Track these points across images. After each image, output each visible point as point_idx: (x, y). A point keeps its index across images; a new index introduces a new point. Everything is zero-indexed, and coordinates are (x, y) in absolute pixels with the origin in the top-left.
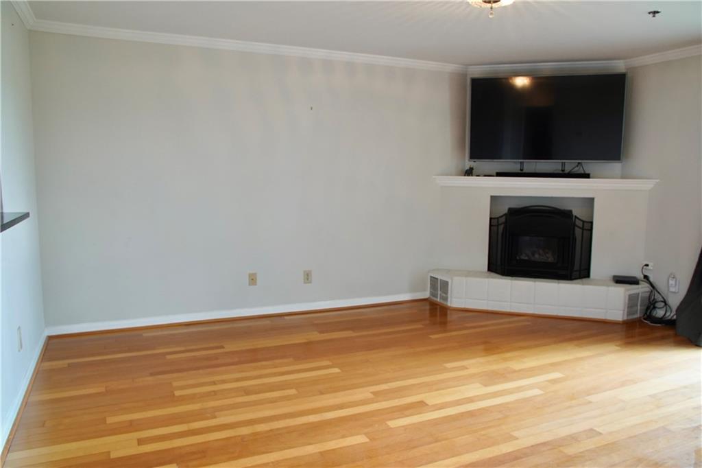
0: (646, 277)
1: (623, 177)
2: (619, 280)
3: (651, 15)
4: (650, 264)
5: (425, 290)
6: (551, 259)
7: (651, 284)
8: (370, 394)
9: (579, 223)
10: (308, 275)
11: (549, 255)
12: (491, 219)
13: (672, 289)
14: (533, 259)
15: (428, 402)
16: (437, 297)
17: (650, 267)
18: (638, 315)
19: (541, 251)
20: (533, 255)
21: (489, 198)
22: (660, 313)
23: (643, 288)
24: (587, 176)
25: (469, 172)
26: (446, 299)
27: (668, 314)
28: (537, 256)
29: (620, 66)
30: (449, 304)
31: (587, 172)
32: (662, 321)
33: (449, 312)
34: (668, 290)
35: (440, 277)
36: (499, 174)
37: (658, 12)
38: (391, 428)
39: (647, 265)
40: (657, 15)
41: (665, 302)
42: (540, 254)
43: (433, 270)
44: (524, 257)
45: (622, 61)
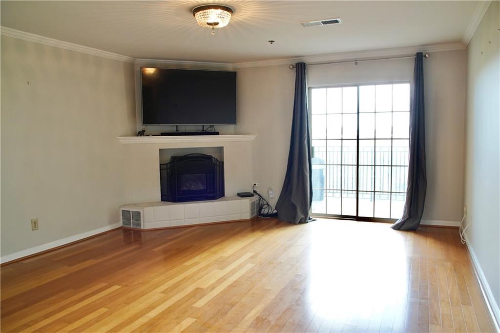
0: (254, 191)
1: (236, 134)
2: (242, 195)
3: (270, 43)
4: (256, 184)
5: (118, 221)
6: (202, 188)
7: (259, 195)
8: (161, 294)
9: (218, 163)
10: (35, 223)
11: (200, 185)
12: (160, 165)
13: (271, 196)
14: (191, 189)
15: (202, 287)
16: (131, 225)
17: (257, 186)
18: (255, 215)
19: (195, 184)
20: (190, 186)
21: (158, 150)
22: (265, 211)
23: (255, 198)
24: (217, 134)
25: (141, 133)
26: (140, 225)
27: (270, 211)
28: (193, 187)
29: (230, 67)
30: (142, 228)
31: (216, 131)
32: (267, 215)
33: (142, 234)
34: (269, 197)
35: (131, 210)
36: (163, 134)
37: (273, 41)
38: (199, 308)
39: (255, 185)
40: (273, 43)
41: (268, 204)
42: (195, 185)
43: (124, 205)
44: (185, 188)
45: (231, 64)
